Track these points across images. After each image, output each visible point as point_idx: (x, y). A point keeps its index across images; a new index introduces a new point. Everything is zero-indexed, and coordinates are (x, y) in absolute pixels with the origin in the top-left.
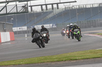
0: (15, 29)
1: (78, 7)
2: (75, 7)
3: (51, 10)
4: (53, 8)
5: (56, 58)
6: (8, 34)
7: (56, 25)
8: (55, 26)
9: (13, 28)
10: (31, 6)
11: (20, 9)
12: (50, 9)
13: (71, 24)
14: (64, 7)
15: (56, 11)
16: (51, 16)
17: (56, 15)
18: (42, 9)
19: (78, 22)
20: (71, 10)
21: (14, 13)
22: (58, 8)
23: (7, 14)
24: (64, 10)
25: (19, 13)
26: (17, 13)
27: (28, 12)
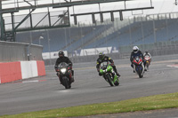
0: (47, 55)
1: (156, 17)
2: (152, 17)
3: (110, 22)
4: (112, 19)
5: (118, 107)
6: (34, 63)
7: (119, 48)
8: (116, 51)
9: (43, 54)
10: (75, 16)
11: (55, 21)
12: (107, 20)
13: (135, 48)
14: (132, 17)
15: (118, 25)
16: (109, 32)
17: (119, 30)
18: (94, 21)
19: (156, 44)
20: (143, 22)
21: (45, 28)
22: (121, 19)
23: (32, 28)
24: (132, 22)
25: (53, 27)
26: (50, 27)
27: (69, 26)
